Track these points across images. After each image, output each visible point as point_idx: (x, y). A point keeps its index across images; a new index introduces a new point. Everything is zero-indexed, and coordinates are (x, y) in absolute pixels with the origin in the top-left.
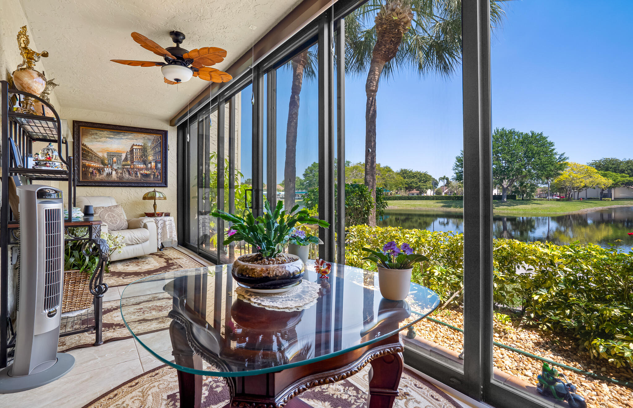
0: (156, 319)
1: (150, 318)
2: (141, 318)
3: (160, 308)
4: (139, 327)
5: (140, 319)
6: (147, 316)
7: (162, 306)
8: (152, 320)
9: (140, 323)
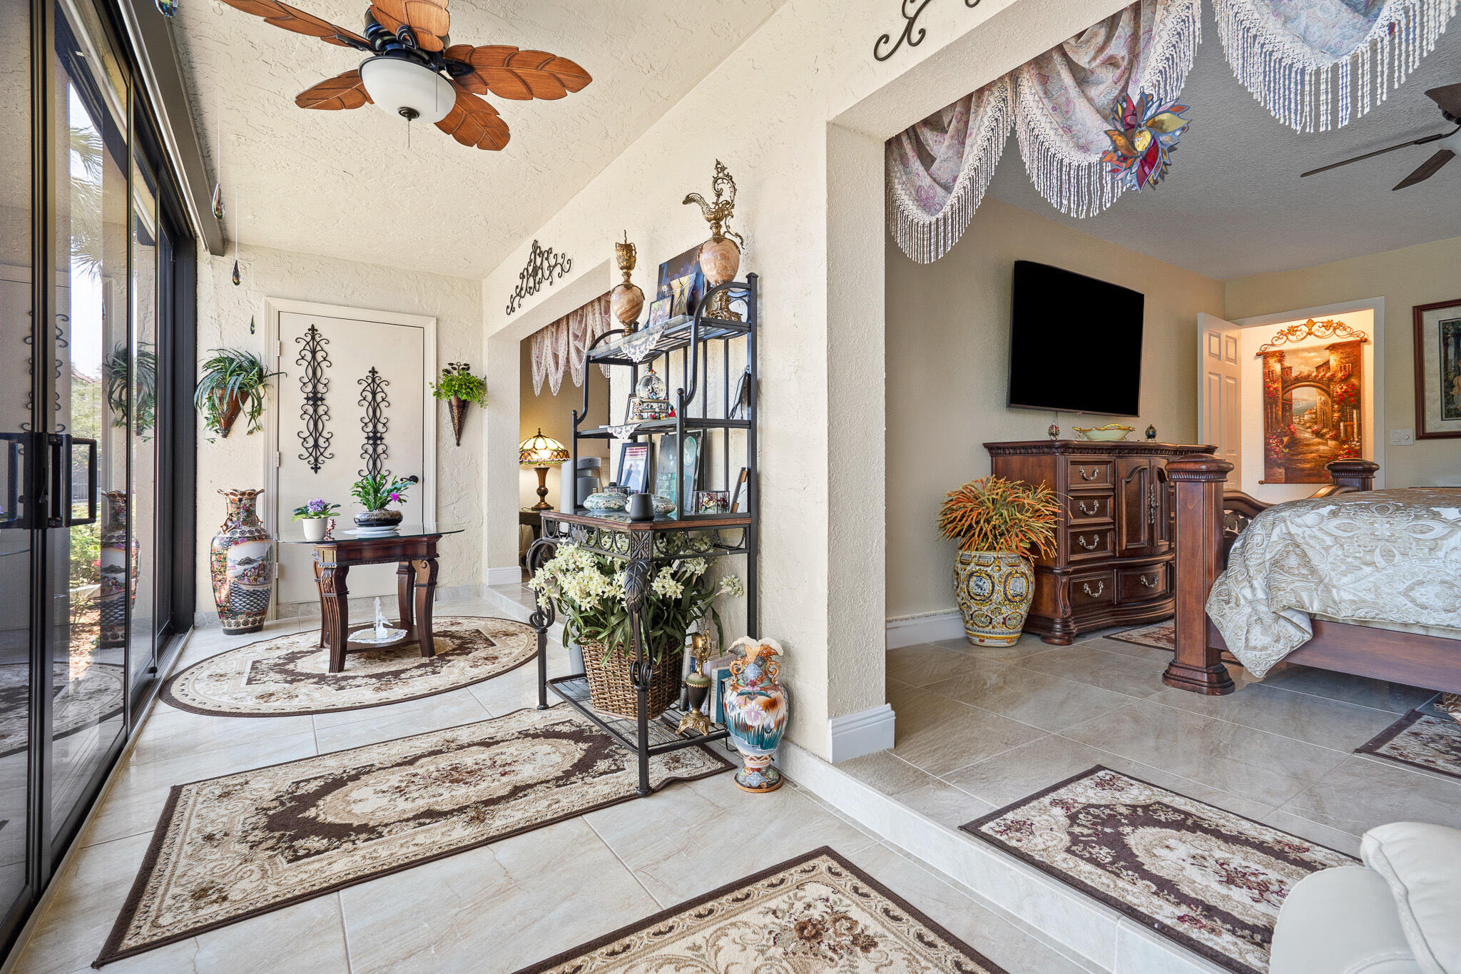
0: (461, 747)
1: (475, 748)
2: (494, 749)
3: (456, 775)
4: (492, 731)
5: (495, 746)
6: (483, 755)
7: (452, 782)
8: (469, 745)
9: (492, 738)
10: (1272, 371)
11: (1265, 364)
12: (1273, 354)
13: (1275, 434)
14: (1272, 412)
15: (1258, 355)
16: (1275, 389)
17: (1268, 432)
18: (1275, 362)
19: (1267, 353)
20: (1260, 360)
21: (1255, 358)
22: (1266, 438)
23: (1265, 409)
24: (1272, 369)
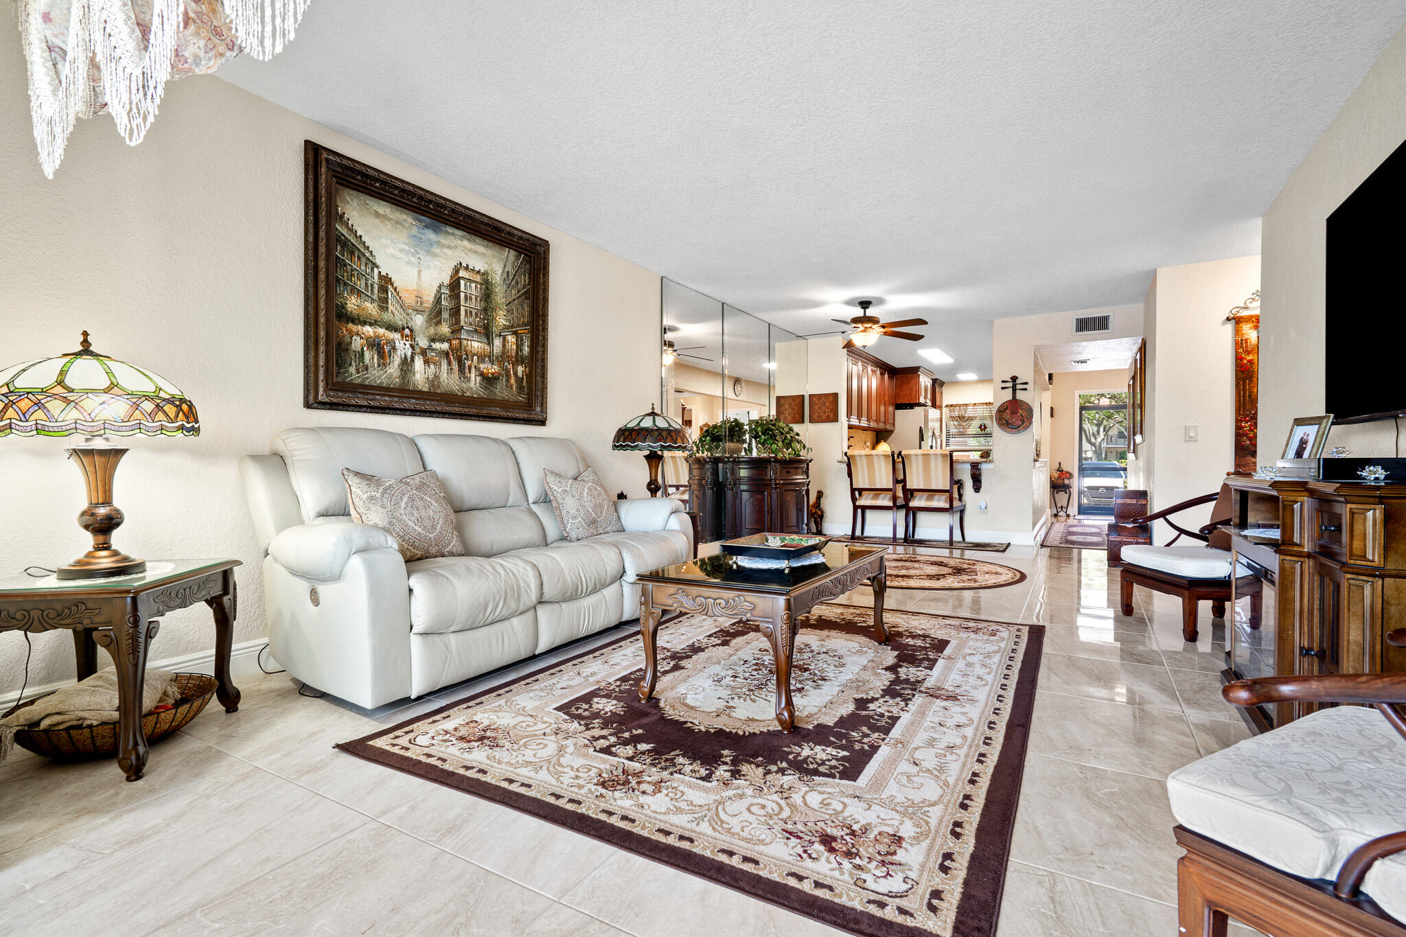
10: (1246, 340)
11: (1237, 331)
12: (1248, 319)
13: (1248, 416)
14: (1244, 390)
15: (1228, 319)
16: (1249, 361)
17: (1239, 414)
18: (1251, 328)
19: (1242, 317)
20: (1230, 327)
21: (1223, 324)
22: (1237, 421)
23: (1237, 385)
24: (1245, 337)
